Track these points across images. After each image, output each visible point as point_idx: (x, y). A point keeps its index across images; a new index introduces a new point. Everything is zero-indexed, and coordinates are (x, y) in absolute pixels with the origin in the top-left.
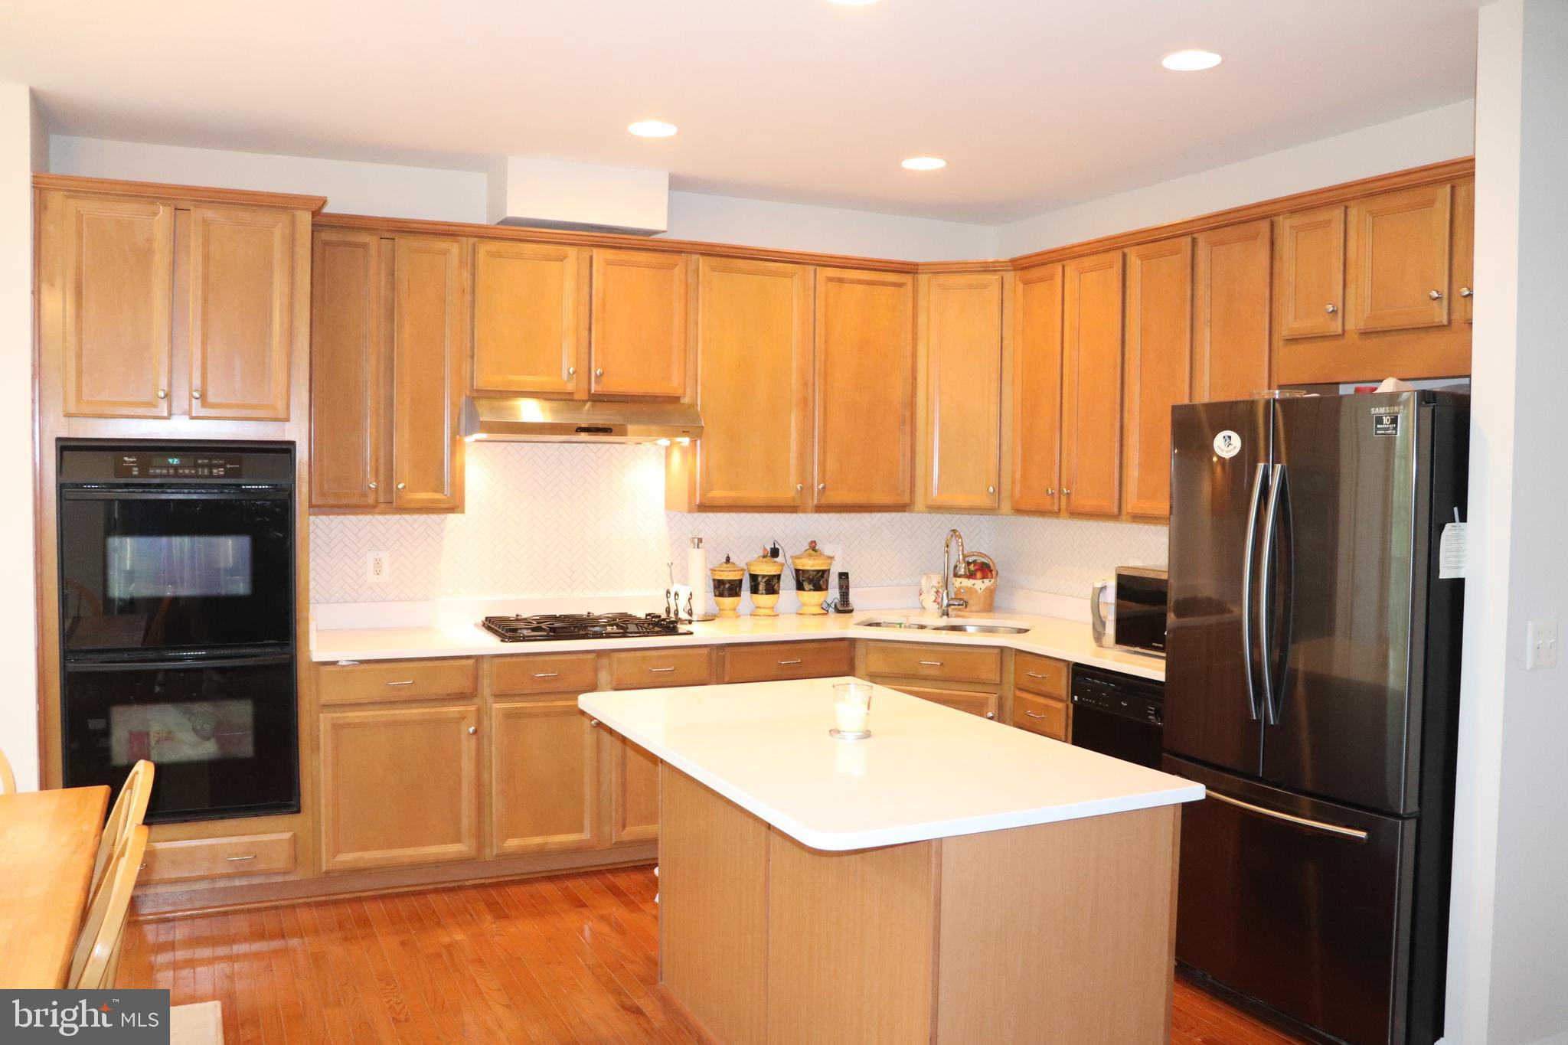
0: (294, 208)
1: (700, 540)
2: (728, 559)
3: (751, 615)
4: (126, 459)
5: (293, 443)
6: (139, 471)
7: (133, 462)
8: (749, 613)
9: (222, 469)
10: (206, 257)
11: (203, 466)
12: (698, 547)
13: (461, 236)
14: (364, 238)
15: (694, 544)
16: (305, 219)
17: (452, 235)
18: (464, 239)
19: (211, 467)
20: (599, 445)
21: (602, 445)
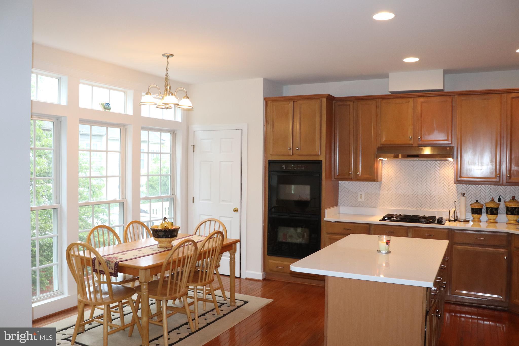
0: (322, 98)
1: (464, 194)
2: (477, 201)
3: (487, 222)
4: (283, 165)
5: (321, 161)
6: (285, 168)
7: (284, 166)
8: (486, 221)
9: (304, 168)
10: (300, 113)
11: (299, 167)
12: (463, 196)
13: (377, 99)
14: (348, 103)
15: (462, 195)
16: (324, 100)
17: (374, 99)
18: (378, 100)
19: (301, 167)
20: (423, 161)
21: (424, 161)
